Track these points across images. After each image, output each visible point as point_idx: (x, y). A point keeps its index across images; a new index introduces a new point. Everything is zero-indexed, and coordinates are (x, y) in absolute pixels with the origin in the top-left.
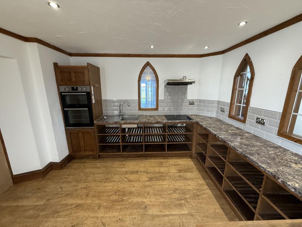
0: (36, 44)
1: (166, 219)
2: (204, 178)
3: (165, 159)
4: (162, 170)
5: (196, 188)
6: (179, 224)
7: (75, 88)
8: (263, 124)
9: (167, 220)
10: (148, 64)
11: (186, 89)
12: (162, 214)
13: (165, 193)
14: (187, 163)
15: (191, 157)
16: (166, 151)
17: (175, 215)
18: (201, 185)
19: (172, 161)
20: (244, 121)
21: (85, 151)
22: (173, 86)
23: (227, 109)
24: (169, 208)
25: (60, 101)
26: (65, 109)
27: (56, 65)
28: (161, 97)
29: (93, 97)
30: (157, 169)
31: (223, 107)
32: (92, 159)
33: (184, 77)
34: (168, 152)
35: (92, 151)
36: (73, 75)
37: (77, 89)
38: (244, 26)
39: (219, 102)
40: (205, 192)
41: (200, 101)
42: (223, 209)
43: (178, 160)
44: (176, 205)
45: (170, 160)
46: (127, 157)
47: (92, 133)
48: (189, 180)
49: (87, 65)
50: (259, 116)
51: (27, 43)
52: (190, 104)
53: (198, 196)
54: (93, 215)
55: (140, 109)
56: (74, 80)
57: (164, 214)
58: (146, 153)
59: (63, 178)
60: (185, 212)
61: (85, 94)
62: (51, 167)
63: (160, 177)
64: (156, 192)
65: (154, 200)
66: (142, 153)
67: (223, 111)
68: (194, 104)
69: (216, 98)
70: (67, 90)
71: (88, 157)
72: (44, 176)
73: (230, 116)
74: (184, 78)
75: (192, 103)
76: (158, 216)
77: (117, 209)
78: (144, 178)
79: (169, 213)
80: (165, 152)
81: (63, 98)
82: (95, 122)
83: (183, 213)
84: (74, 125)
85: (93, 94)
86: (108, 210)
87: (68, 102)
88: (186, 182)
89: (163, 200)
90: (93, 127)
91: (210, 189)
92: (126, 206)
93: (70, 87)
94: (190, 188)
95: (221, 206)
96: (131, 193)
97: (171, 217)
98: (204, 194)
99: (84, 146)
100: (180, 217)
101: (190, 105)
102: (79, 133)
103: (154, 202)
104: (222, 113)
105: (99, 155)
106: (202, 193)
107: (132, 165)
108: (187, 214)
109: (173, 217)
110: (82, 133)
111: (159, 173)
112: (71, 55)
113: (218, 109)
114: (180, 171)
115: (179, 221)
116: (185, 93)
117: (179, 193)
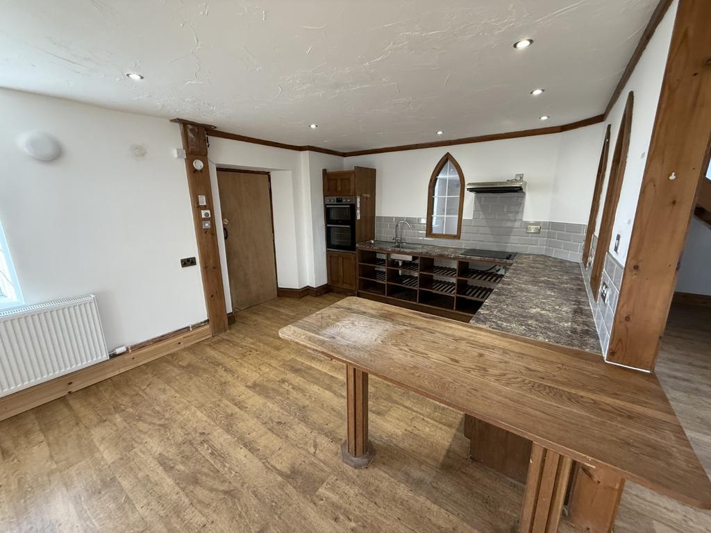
0: (307, 152)
7: (340, 199)
10: (448, 158)
16: (454, 308)
21: (343, 283)
22: (491, 195)
25: (324, 215)
26: (328, 225)
27: (325, 171)
29: (358, 211)
34: (457, 312)
35: (351, 284)
36: (339, 183)
37: (341, 201)
41: (553, 226)
47: (352, 260)
49: (354, 169)
51: (302, 152)
55: (428, 234)
56: (339, 189)
58: (420, 304)
61: (349, 206)
66: (414, 303)
68: (539, 232)
70: (332, 202)
72: (300, 298)
80: (452, 311)
81: (327, 212)
82: (357, 245)
84: (338, 247)
85: (358, 206)
87: (333, 216)
90: (355, 252)
93: (335, 198)
99: (343, 276)
101: (530, 235)
102: (339, 257)
105: (358, 293)
110: (342, 258)
112: (344, 155)
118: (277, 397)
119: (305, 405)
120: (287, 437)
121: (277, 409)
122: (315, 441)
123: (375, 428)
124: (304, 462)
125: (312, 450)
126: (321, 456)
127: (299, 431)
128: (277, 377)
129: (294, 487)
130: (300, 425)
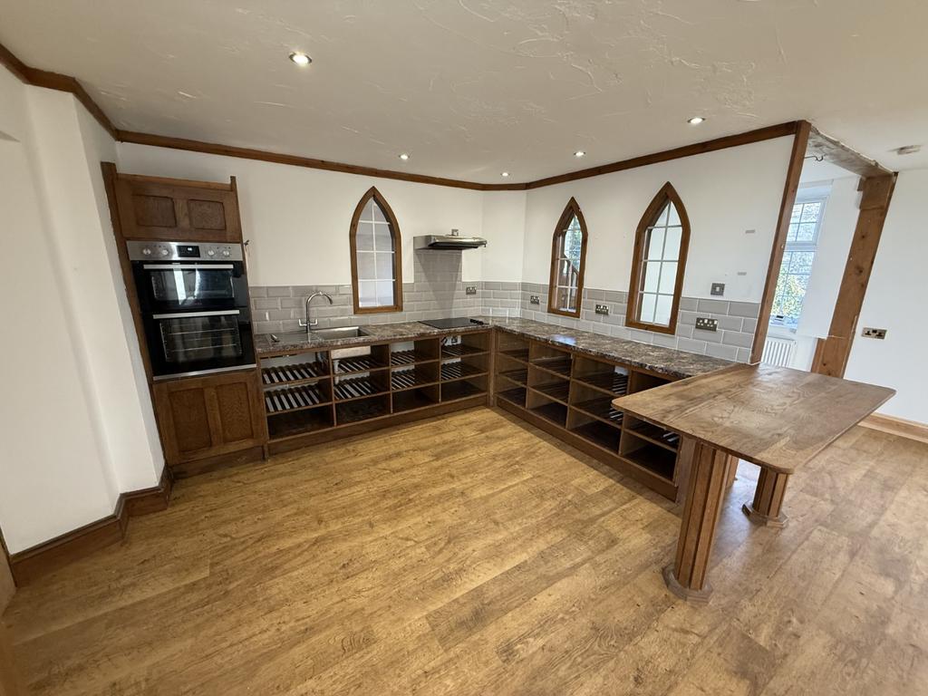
0: (70, 97)
1: (505, 494)
2: (528, 430)
3: (439, 420)
4: (448, 437)
5: (524, 445)
7: (190, 249)
8: (606, 314)
9: (509, 494)
10: (373, 193)
11: (459, 258)
12: (496, 490)
13: (481, 466)
14: (486, 416)
15: (486, 404)
16: (440, 400)
17: (516, 485)
18: (528, 439)
19: (457, 420)
20: (577, 315)
21: (226, 441)
23: (543, 298)
24: (501, 481)
25: (127, 290)
26: (155, 316)
27: (110, 171)
28: (408, 276)
30: (438, 439)
31: (535, 294)
32: (247, 462)
33: (453, 231)
34: (443, 403)
35: (251, 436)
36: (182, 207)
37: (196, 252)
38: (582, 158)
39: (524, 286)
40: (539, 445)
41: (487, 285)
42: (574, 457)
43: (467, 415)
44: (509, 474)
45: (449, 420)
46: (350, 436)
47: (249, 385)
48: (506, 438)
49: (229, 182)
50: (599, 302)
51: (28, 87)
52: (467, 294)
53: (534, 453)
54: (370, 539)
55: (357, 310)
56: (184, 223)
57: (499, 489)
59: (202, 520)
60: (528, 476)
62: (133, 504)
63: (454, 448)
64: (464, 470)
65: (469, 480)
66: (388, 416)
67: (535, 302)
68: (475, 293)
69: (517, 278)
70: (159, 255)
71: (230, 461)
73: (551, 310)
74: (455, 234)
75: (471, 291)
76: (493, 495)
78: (422, 458)
79: (507, 486)
80: (437, 405)
82: (258, 349)
83: (525, 478)
86: (395, 521)
88: (504, 441)
89: (484, 475)
90: (255, 366)
91: (545, 440)
93: (172, 245)
94: (515, 448)
95: (569, 453)
96: (416, 486)
97: (511, 489)
98: (540, 448)
99: (222, 426)
100: (524, 484)
101: (469, 296)
102: (206, 390)
103: (471, 482)
104: (534, 306)
105: (269, 448)
106: (536, 447)
107: (374, 447)
108: (532, 478)
109: (516, 488)
110: (216, 388)
111: (445, 443)
112: (119, 135)
113: (523, 299)
114: (482, 431)
115: (526, 489)
116: (456, 268)
117: (504, 459)
118: (561, 674)
119: (590, 625)
120: (671, 672)
121: (599, 680)
122: (675, 630)
123: (639, 554)
124: (719, 654)
125: (694, 639)
126: (703, 629)
127: (655, 649)
128: (486, 663)
129: (771, 678)
130: (641, 644)
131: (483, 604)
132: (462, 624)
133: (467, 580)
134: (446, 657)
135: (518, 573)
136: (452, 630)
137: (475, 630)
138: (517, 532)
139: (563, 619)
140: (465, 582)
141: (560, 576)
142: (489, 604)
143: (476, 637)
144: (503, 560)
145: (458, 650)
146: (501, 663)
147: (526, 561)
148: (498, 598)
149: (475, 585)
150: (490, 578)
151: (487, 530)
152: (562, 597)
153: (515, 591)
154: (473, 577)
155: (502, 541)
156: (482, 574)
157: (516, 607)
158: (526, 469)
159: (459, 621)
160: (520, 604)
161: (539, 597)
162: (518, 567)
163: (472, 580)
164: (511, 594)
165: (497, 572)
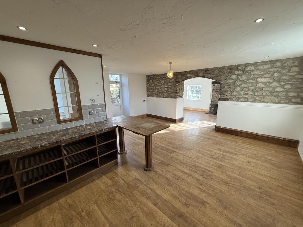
1: (109, 216)
6: (108, 206)
9: (110, 214)
12: (106, 222)
17: (102, 212)
24: (97, 220)
57: (105, 220)
60: (95, 207)
76: (110, 224)
77: (147, 208)
79: (102, 217)
92: (140, 205)
97: (106, 214)
100: (102, 208)
108: (97, 205)
109: (105, 212)
115: (106, 207)
118: (185, 192)
119: (169, 186)
120: (173, 174)
121: (181, 185)
122: (162, 172)
124: (165, 167)
126: (160, 168)
128: (193, 210)
130: (169, 177)
131: (175, 215)
132: (186, 221)
133: (168, 224)
134: (199, 223)
135: (158, 205)
136: (190, 224)
137: (185, 216)
138: (137, 208)
139: (170, 192)
140: (169, 224)
141: (155, 192)
142: (174, 213)
143: (188, 215)
144: (153, 211)
145: (195, 220)
146: (190, 206)
147: (152, 203)
148: (171, 210)
149: (169, 220)
150: (164, 215)
151: (138, 221)
152: (162, 192)
153: (165, 205)
154: (166, 222)
155: (144, 213)
156: (163, 218)
157: (171, 204)
158: (88, 208)
159: (185, 222)
160: (170, 203)
161: (165, 198)
162: (155, 205)
163: (167, 221)
164: (167, 206)
165: (160, 213)
